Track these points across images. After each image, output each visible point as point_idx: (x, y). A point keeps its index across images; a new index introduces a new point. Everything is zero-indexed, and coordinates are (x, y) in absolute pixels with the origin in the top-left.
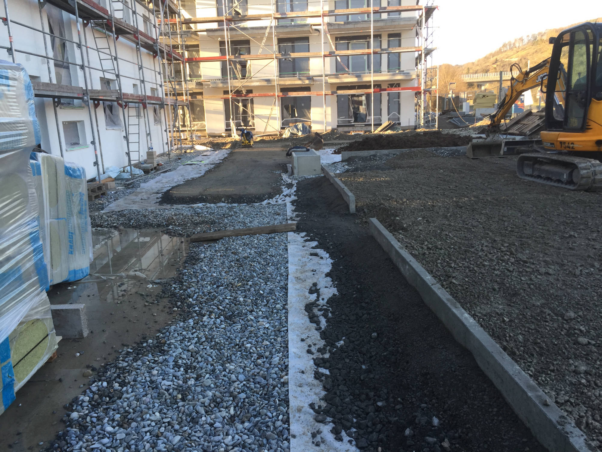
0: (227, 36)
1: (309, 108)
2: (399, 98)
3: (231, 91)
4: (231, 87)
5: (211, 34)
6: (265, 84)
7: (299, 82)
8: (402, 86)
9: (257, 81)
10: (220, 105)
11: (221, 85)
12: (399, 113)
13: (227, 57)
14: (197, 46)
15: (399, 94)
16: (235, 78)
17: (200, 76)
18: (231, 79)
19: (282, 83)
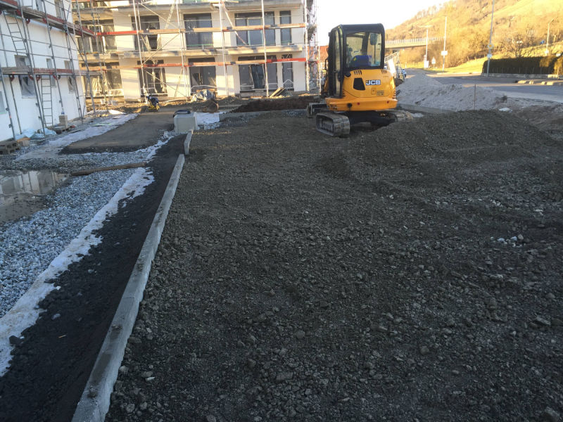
0: (136, 12)
1: (214, 76)
2: (292, 67)
3: (143, 62)
4: (142, 58)
5: (122, 10)
6: (172, 55)
7: (203, 54)
8: (294, 57)
9: (166, 53)
10: (134, 74)
11: (133, 56)
12: (293, 80)
13: (138, 32)
14: (111, 21)
15: (291, 65)
16: (146, 50)
17: (116, 48)
18: (142, 51)
19: (188, 54)
